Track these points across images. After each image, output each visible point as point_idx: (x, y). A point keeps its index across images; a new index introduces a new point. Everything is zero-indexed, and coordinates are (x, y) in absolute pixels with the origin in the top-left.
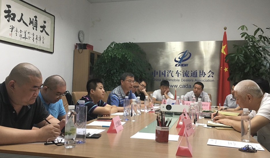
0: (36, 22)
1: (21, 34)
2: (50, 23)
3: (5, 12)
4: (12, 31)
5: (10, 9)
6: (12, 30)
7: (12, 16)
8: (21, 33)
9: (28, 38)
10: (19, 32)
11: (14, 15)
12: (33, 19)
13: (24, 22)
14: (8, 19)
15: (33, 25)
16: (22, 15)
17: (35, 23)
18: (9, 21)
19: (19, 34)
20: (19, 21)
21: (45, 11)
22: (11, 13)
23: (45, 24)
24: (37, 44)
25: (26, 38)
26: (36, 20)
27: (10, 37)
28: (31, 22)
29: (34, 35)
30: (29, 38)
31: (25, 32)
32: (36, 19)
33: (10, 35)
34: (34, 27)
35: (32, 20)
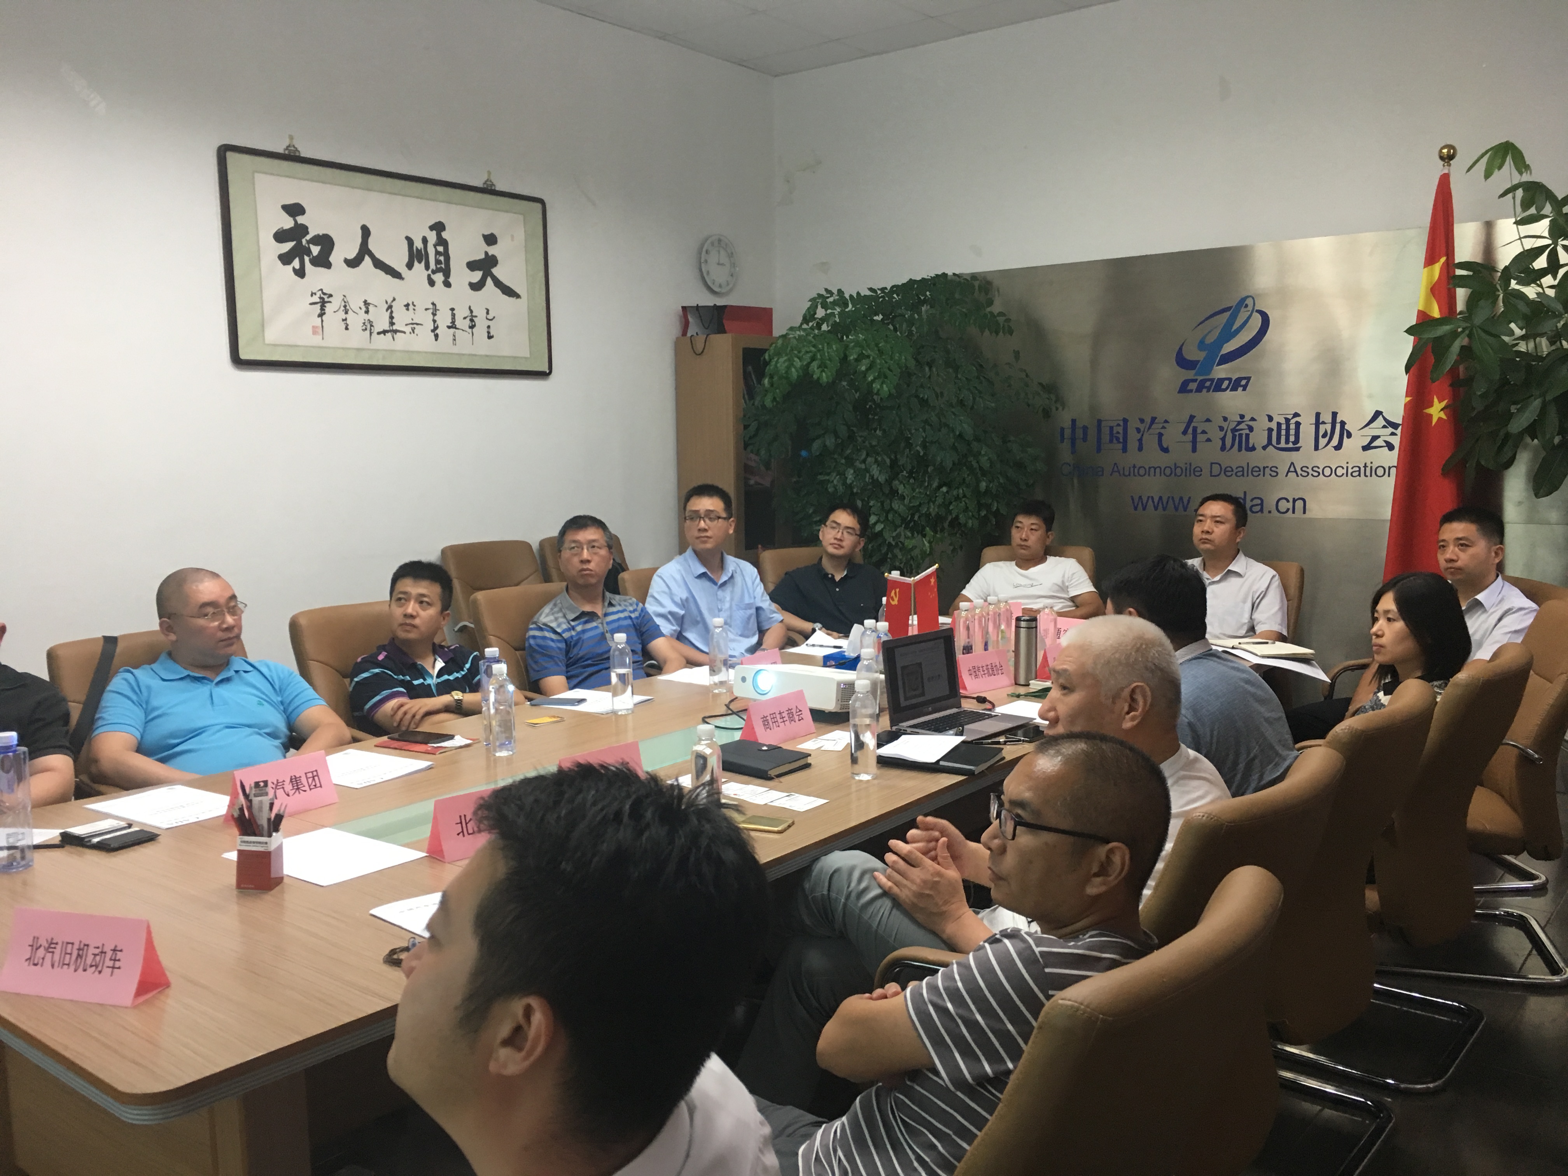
0: (440, 249)
1: (367, 317)
2: (520, 234)
3: (281, 236)
4: (321, 315)
5: (301, 220)
6: (323, 308)
7: (315, 250)
8: (367, 312)
9: (408, 329)
10: (357, 310)
11: (326, 242)
12: (425, 240)
13: (379, 264)
14: (297, 267)
15: (427, 267)
16: (366, 232)
17: (437, 253)
18: (300, 273)
19: (356, 320)
20: (353, 263)
21: (488, 190)
22: (308, 237)
23: (492, 250)
24: (455, 350)
25: (396, 331)
26: (442, 242)
27: (317, 340)
28: (416, 256)
29: (436, 310)
30: (413, 330)
31: (390, 307)
32: (439, 236)
33: (315, 332)
34: (434, 272)
35: (418, 244)
